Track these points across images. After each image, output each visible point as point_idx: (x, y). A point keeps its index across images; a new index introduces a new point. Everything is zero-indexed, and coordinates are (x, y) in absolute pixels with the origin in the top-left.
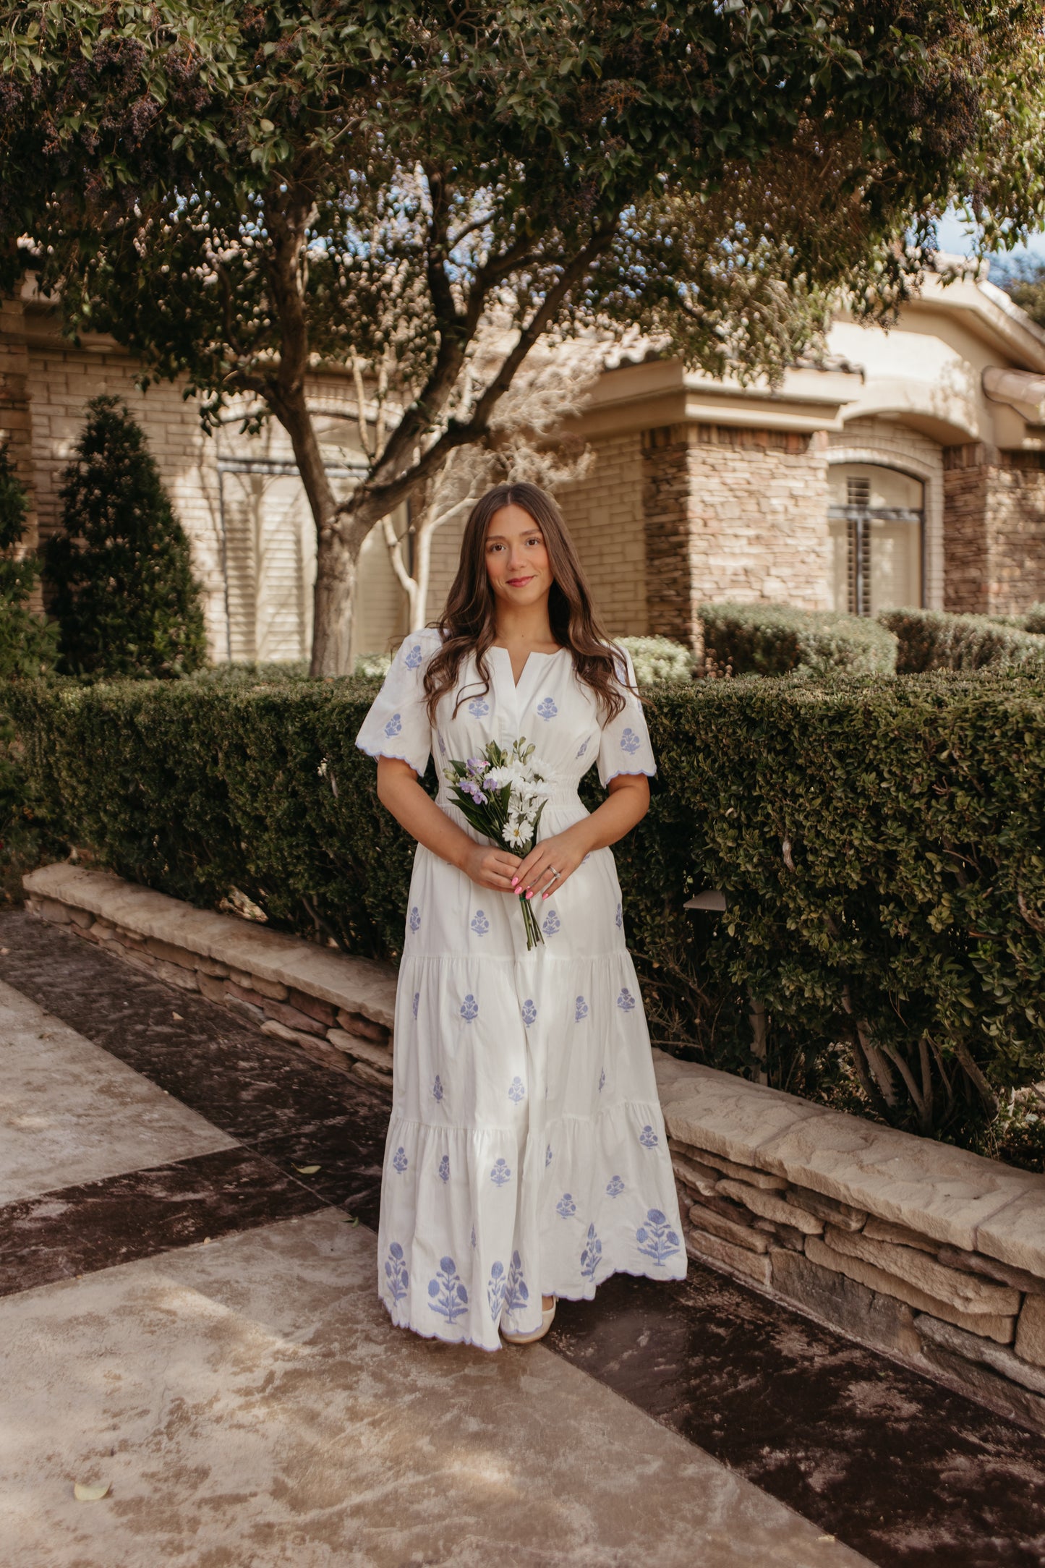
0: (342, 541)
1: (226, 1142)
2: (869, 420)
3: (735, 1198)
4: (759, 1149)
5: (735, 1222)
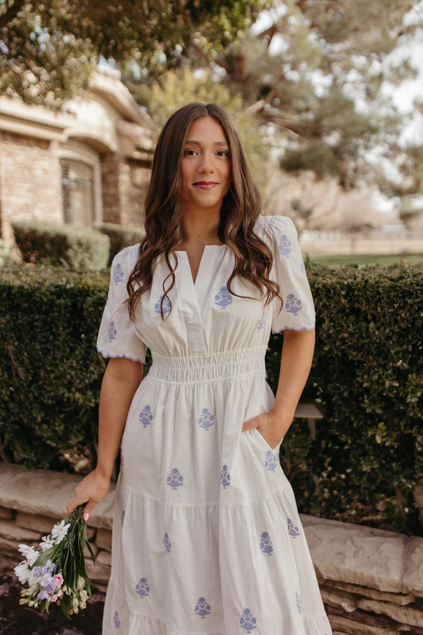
3: (379, 612)
4: (404, 581)
5: (372, 626)
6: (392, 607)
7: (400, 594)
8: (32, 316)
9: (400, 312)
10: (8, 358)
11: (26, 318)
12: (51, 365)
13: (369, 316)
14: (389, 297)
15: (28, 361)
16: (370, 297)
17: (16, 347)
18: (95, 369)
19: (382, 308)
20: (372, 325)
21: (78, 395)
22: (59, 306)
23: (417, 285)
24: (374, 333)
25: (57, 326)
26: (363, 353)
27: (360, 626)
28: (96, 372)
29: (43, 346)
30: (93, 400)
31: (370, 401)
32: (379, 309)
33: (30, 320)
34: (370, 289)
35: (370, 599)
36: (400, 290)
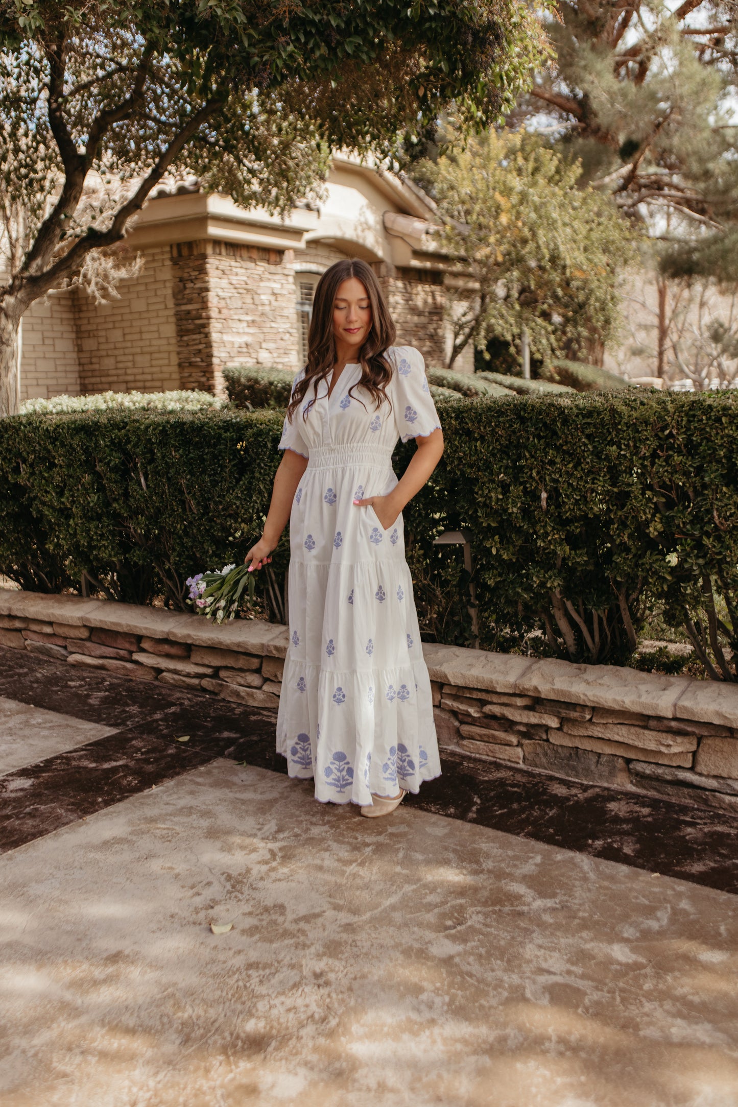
0: (7, 316)
1: (108, 732)
2: (315, 243)
3: (499, 715)
4: (519, 682)
6: (510, 709)
7: (514, 695)
8: (202, 450)
9: (497, 430)
10: (182, 493)
11: (197, 452)
12: (219, 496)
14: (487, 417)
15: (199, 493)
17: (188, 481)
19: (485, 427)
20: (478, 443)
21: (243, 526)
22: (225, 439)
25: (223, 459)
26: (475, 469)
27: (486, 731)
28: (258, 502)
29: (212, 478)
32: (482, 428)
33: (200, 453)
35: (492, 703)
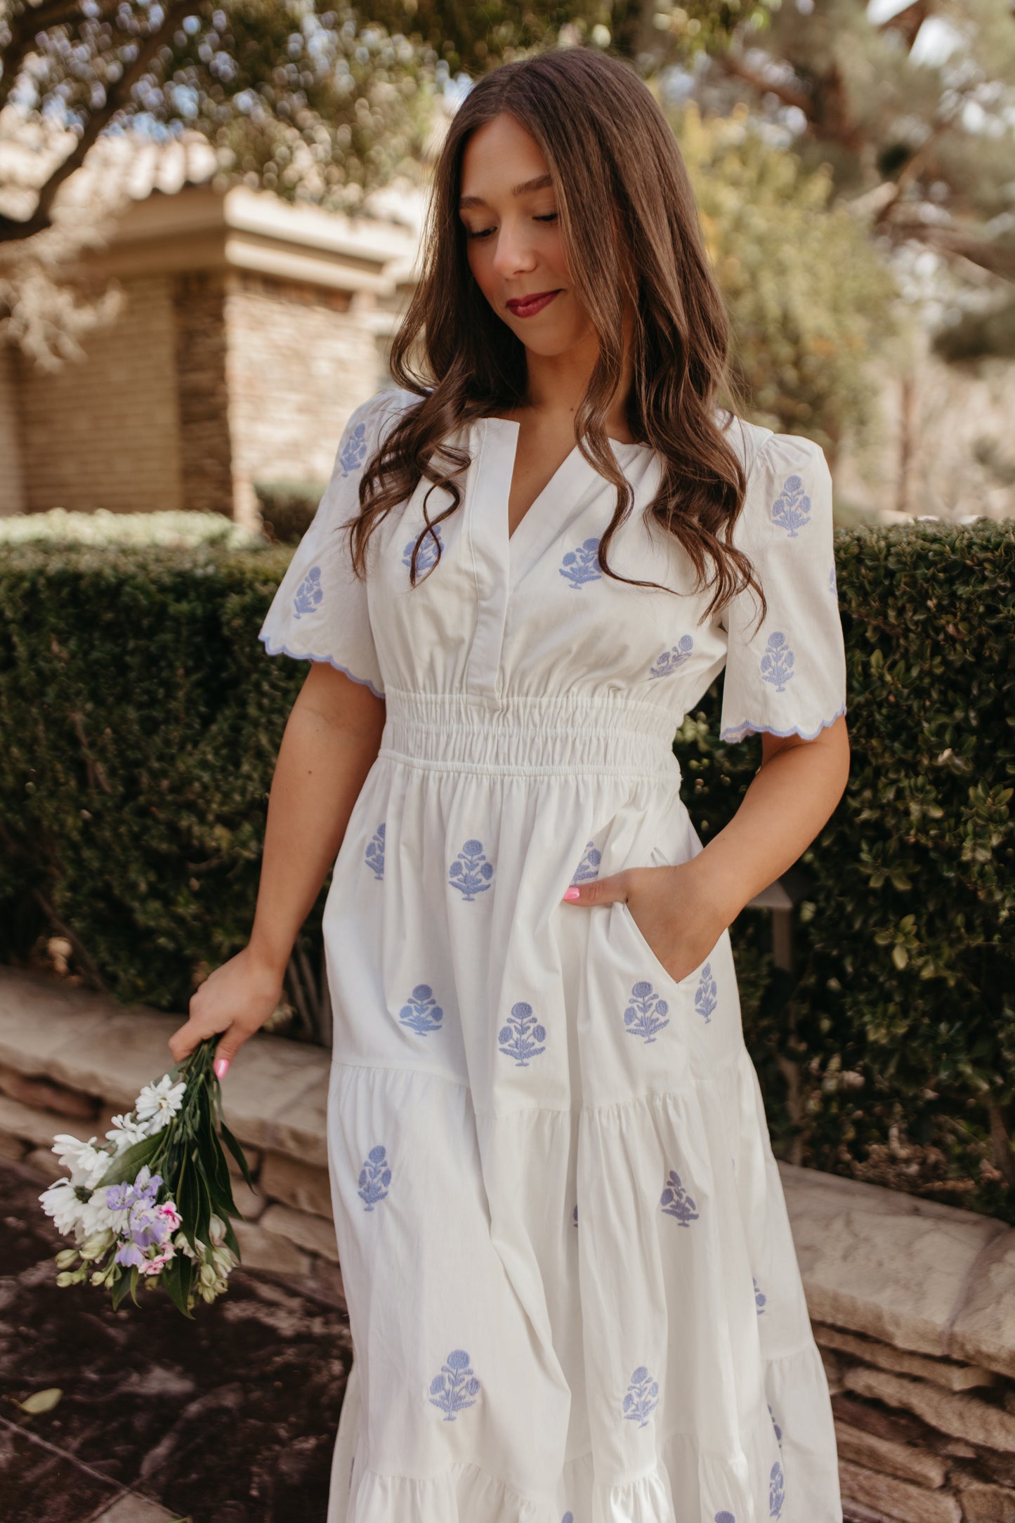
3: (894, 1403)
4: (958, 1329)
5: (880, 1436)
6: (929, 1393)
7: (946, 1360)
8: (120, 641)
9: (943, 622)
10: (74, 742)
11: (109, 646)
12: (161, 758)
13: (868, 634)
14: (913, 583)
15: (114, 746)
16: (870, 583)
17: (88, 715)
18: (254, 768)
19: (901, 612)
20: (876, 658)
21: (220, 831)
22: (176, 619)
23: (984, 548)
24: (881, 677)
25: (171, 666)
26: (859, 730)
27: (851, 1435)
28: (256, 776)
29: (145, 712)
30: (253, 845)
31: (875, 858)
32: (892, 614)
33: (117, 650)
34: (869, 563)
35: (872, 1367)
36: (941, 562)
